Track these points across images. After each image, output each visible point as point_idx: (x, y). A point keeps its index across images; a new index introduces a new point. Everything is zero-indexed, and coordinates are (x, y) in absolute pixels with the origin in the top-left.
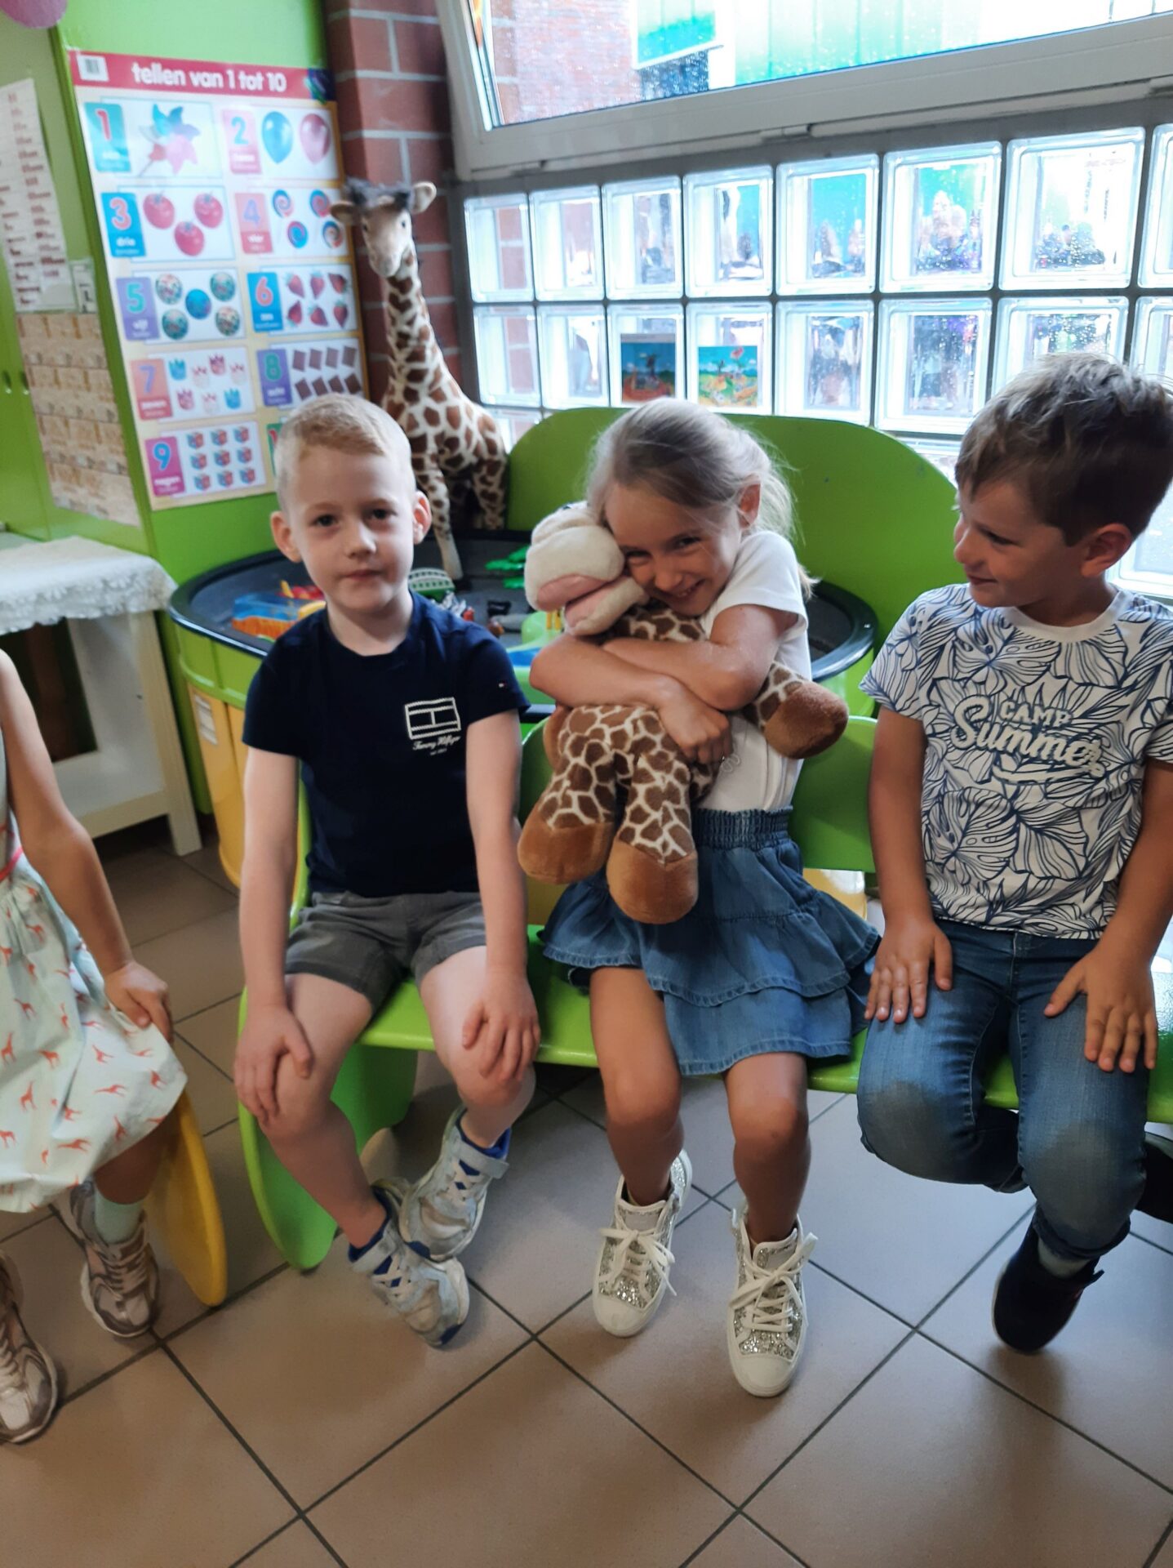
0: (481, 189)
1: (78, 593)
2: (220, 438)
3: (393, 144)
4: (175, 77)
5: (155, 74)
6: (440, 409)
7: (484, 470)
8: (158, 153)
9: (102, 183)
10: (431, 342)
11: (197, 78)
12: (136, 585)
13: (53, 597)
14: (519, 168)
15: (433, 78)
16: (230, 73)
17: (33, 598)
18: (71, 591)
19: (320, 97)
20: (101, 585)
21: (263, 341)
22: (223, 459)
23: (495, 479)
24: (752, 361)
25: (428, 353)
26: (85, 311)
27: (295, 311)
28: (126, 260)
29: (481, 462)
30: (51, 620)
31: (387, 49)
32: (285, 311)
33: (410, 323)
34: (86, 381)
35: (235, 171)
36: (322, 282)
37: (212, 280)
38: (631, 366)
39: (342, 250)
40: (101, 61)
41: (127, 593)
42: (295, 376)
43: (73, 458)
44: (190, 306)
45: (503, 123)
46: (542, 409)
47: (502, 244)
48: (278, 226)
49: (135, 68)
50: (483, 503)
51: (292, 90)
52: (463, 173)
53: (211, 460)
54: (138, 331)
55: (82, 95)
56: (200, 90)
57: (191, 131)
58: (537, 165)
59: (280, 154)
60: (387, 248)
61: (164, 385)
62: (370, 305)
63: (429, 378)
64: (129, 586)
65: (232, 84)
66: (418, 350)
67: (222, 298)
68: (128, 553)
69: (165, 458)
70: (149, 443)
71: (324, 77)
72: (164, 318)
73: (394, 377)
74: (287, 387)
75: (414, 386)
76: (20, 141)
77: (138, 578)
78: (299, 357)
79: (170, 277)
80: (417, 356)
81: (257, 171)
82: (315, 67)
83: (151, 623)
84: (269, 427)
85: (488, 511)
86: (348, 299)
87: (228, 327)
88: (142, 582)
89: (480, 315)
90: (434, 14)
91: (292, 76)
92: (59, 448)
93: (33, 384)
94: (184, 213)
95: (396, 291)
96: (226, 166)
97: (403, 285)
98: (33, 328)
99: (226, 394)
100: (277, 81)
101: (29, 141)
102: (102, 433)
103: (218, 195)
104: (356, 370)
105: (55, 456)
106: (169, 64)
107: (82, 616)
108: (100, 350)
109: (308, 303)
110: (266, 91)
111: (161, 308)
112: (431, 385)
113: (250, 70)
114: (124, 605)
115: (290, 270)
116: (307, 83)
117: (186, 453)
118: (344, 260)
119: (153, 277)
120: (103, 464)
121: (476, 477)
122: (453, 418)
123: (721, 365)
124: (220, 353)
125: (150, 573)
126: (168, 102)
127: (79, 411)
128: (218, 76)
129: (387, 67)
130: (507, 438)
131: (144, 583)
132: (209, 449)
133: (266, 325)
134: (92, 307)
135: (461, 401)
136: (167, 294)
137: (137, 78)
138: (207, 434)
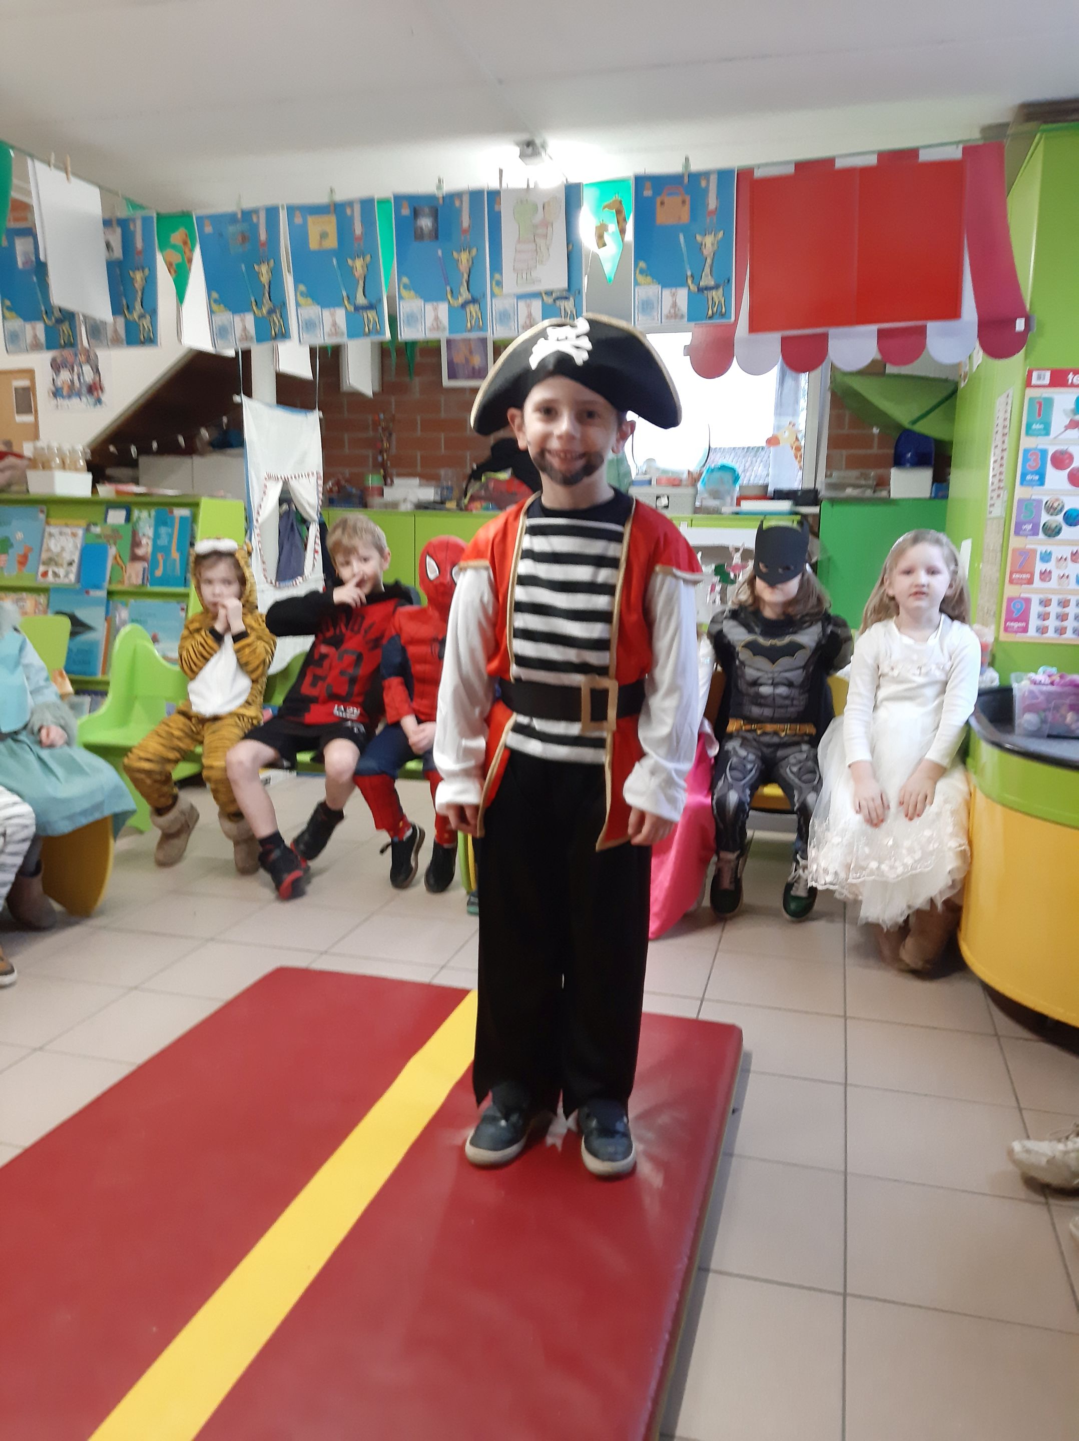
2: (1065, 603)
8: (1072, 424)
26: (1002, 517)
28: (1030, 488)
34: (996, 559)
40: (1048, 374)
44: (1067, 518)
54: (1024, 530)
55: (1030, 393)
61: (1034, 566)
69: (1019, 610)
70: (1010, 599)
72: (1046, 524)
79: (1058, 499)
93: (983, 562)
98: (989, 527)
99: (1077, 575)
101: (1007, 419)
102: (994, 592)
108: (1001, 541)
111: (1045, 518)
117: (1035, 609)
119: (1046, 499)
120: (991, 611)
127: (991, 578)
136: (1052, 510)
137: (1070, 381)
138: (1055, 600)
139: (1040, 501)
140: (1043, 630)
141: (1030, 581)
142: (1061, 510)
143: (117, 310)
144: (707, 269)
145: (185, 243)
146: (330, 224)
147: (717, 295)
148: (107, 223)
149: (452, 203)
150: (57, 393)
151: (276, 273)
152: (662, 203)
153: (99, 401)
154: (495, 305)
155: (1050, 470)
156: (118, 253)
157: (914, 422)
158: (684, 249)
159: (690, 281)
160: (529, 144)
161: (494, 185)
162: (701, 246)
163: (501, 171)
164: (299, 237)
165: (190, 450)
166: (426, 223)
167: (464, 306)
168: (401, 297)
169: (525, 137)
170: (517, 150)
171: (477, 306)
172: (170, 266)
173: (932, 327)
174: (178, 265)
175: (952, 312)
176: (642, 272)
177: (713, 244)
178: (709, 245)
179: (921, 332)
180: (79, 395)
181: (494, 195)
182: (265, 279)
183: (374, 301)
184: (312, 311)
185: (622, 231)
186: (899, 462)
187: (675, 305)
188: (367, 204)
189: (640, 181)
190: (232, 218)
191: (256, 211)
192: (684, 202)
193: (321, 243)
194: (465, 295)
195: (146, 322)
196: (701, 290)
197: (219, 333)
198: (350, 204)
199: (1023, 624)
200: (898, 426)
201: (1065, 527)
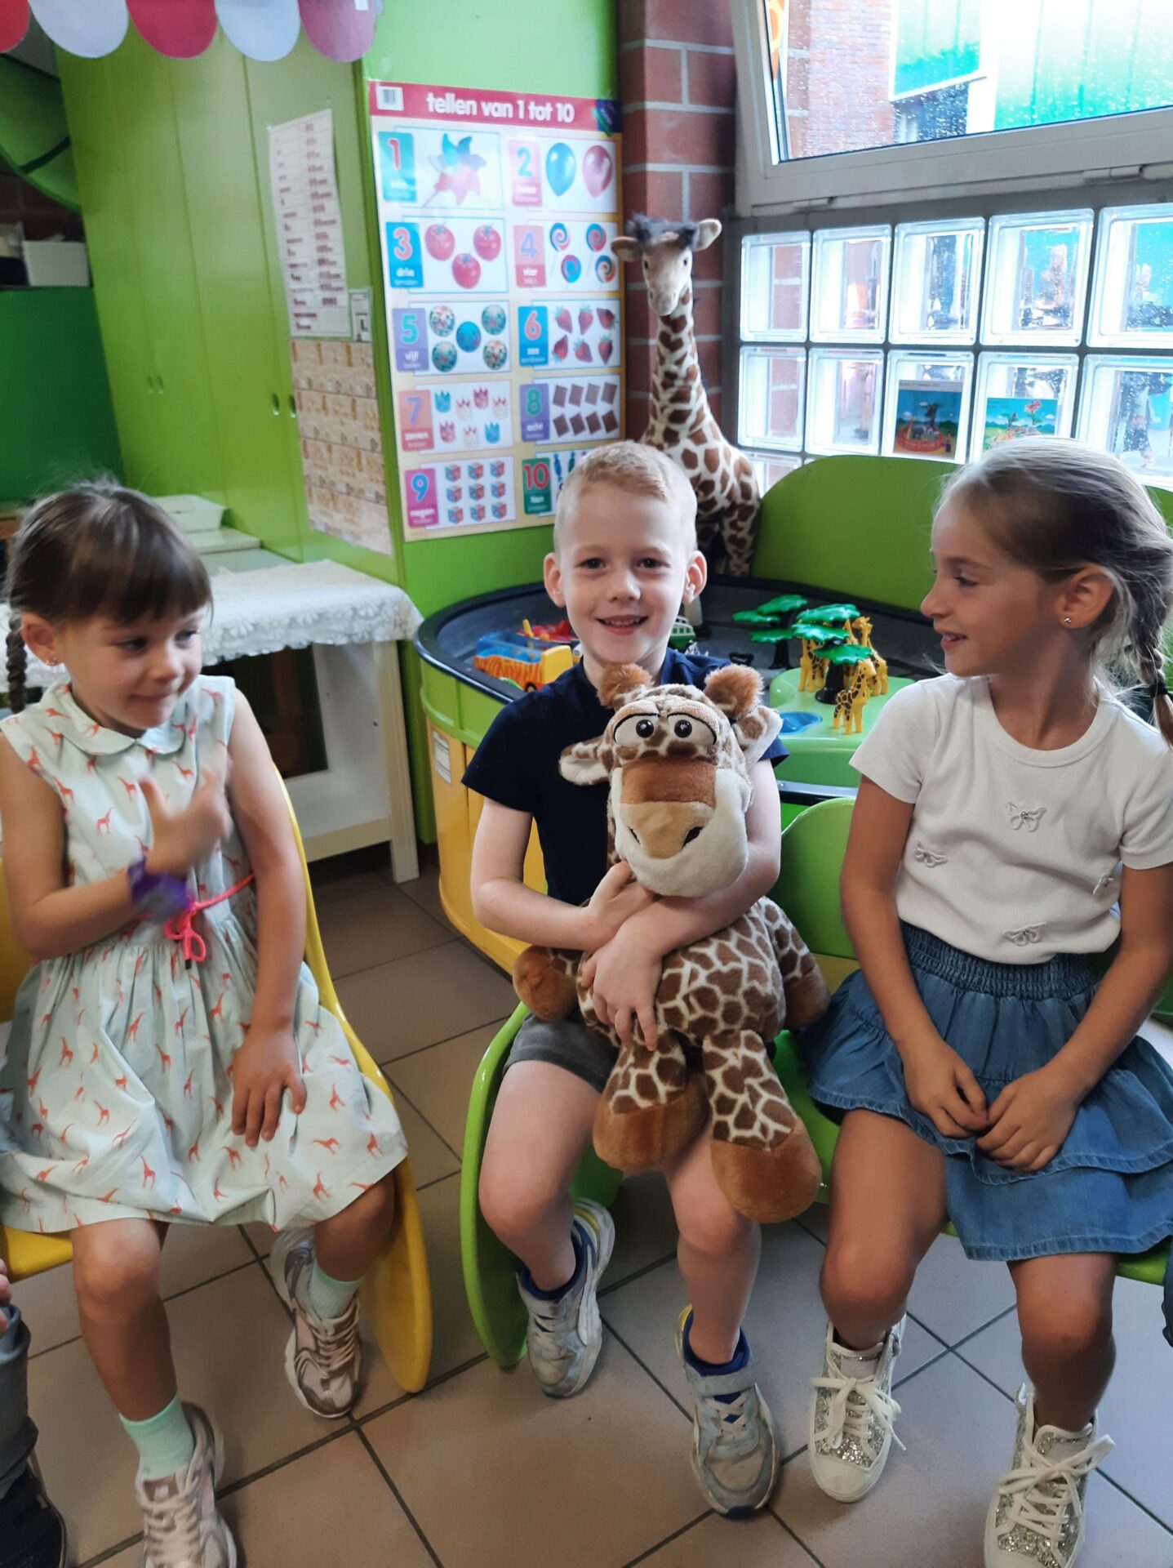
0: (759, 225)
1: (328, 619)
2: (476, 472)
3: (677, 177)
4: (469, 106)
5: (449, 104)
6: (699, 451)
7: (736, 513)
8: (442, 184)
9: (387, 212)
10: (697, 383)
11: (488, 108)
12: (383, 613)
13: (305, 622)
14: (806, 204)
15: (722, 110)
16: (521, 103)
17: (286, 621)
18: (322, 617)
19: (606, 128)
20: (350, 613)
21: (528, 376)
22: (477, 493)
23: (746, 525)
24: (1050, 416)
25: (693, 393)
26: (359, 340)
27: (561, 347)
28: (405, 291)
29: (734, 506)
30: (300, 644)
31: (679, 80)
32: (551, 347)
33: (679, 362)
34: (354, 409)
35: (517, 203)
36: (591, 318)
37: (484, 313)
38: (908, 415)
39: (613, 285)
40: (399, 91)
41: (374, 622)
42: (555, 412)
43: (333, 484)
44: (460, 339)
45: (791, 157)
46: (803, 455)
47: (775, 282)
48: (553, 260)
49: (430, 98)
50: (730, 548)
51: (578, 122)
52: (743, 208)
53: (465, 493)
54: (409, 362)
55: (378, 124)
56: (491, 119)
57: (477, 161)
58: (825, 201)
59: (561, 188)
60: (667, 287)
61: (429, 418)
62: (635, 342)
63: (691, 420)
64: (377, 615)
65: (521, 115)
66: (684, 390)
67: (493, 332)
68: (379, 581)
69: (422, 489)
70: (409, 474)
71: (610, 106)
72: (435, 349)
73: (655, 417)
74: (546, 423)
75: (674, 427)
76: (312, 169)
77: (385, 608)
78: (560, 391)
79: (445, 308)
80: (682, 396)
81: (538, 203)
82: (603, 98)
83: (394, 651)
84: (525, 462)
85: (735, 556)
86: (614, 334)
87: (495, 360)
88: (389, 611)
89: (746, 354)
90: (730, 44)
91: (580, 107)
92: (319, 472)
93: (301, 408)
94: (464, 246)
95: (668, 329)
96: (508, 197)
97: (676, 324)
98: (306, 352)
99: (486, 427)
100: (565, 112)
101: (320, 169)
102: (364, 461)
103: (497, 227)
104: (616, 407)
105: (315, 480)
106: (462, 94)
107: (330, 642)
108: (370, 379)
109: (574, 338)
110: (554, 122)
111: (433, 340)
112: (693, 427)
113: (541, 100)
114: (370, 633)
115: (560, 304)
116: (594, 113)
117: (443, 485)
118: (614, 295)
119: (428, 308)
120: (361, 491)
121: (727, 521)
122: (711, 461)
123: (1013, 419)
124: (484, 386)
125: (397, 603)
126: (457, 131)
127: (344, 438)
128: (509, 106)
129: (676, 98)
130: (762, 483)
131: (390, 613)
132: (465, 482)
133: (533, 360)
134: (366, 336)
135: (719, 443)
136: (441, 326)
137: (429, 108)
138: (464, 468)
140: (456, 516)
141: (429, 444)
142: (451, 328)
199: (430, 511)
201: (461, 353)
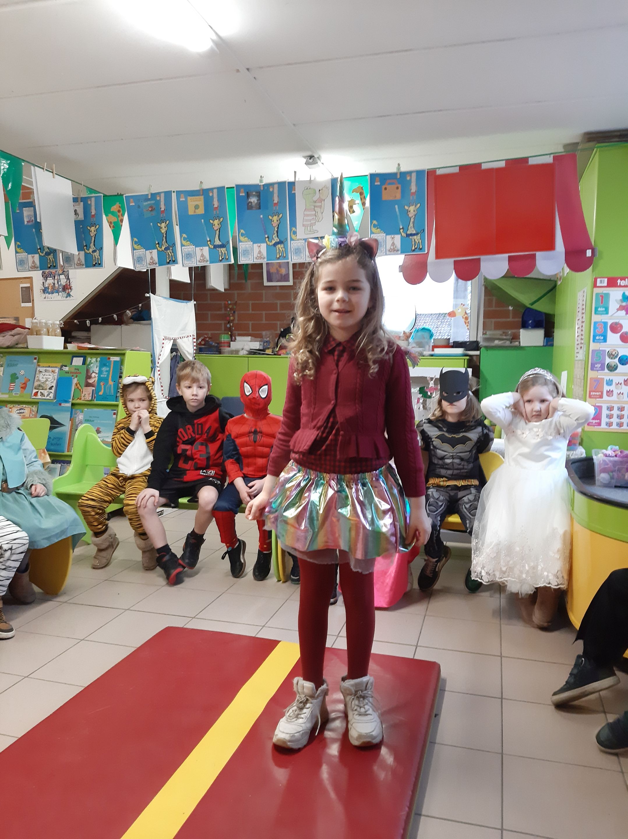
2: (622, 409)
5: (626, 282)
8: (621, 308)
22: (621, 417)
28: (599, 344)
34: (581, 384)
40: (606, 280)
44: (621, 360)
53: (615, 416)
54: (596, 368)
55: (596, 291)
61: (603, 388)
72: (609, 364)
79: (614, 350)
93: (574, 385)
98: (577, 365)
108: (584, 373)
111: (608, 360)
117: (605, 412)
119: (608, 350)
127: (578, 394)
132: (616, 412)
134: (585, 359)
136: (612, 356)
137: (619, 284)
138: (616, 407)
139: (605, 351)
140: (610, 424)
141: (601, 397)
142: (617, 357)
143: (80, 248)
144: (411, 225)
145: (119, 211)
146: (200, 201)
147: (417, 238)
148: (75, 200)
149: (268, 189)
150: (45, 291)
151: (170, 227)
152: (386, 189)
153: (69, 295)
154: (292, 245)
155: (609, 333)
156: (81, 217)
157: (532, 304)
158: (398, 213)
159: (401, 231)
160: (311, 157)
161: (292, 179)
162: (408, 211)
163: (295, 172)
164: (183, 207)
165: (120, 322)
166: (254, 200)
167: (275, 245)
168: (240, 241)
169: (309, 153)
170: (304, 160)
171: (282, 246)
172: (110, 223)
173: (540, 255)
174: (114, 222)
175: (550, 246)
176: (375, 226)
177: (414, 211)
178: (412, 211)
179: (534, 257)
180: (58, 292)
181: (292, 185)
182: (163, 231)
183: (225, 243)
184: (190, 248)
185: (364, 204)
186: (524, 325)
187: (393, 244)
188: (221, 190)
189: (373, 176)
190: (145, 198)
191: (159, 194)
192: (397, 188)
193: (195, 212)
194: (276, 240)
195: (96, 254)
196: (408, 235)
197: (137, 260)
198: (212, 190)
199: (598, 421)
200: (523, 306)
201: (620, 366)
